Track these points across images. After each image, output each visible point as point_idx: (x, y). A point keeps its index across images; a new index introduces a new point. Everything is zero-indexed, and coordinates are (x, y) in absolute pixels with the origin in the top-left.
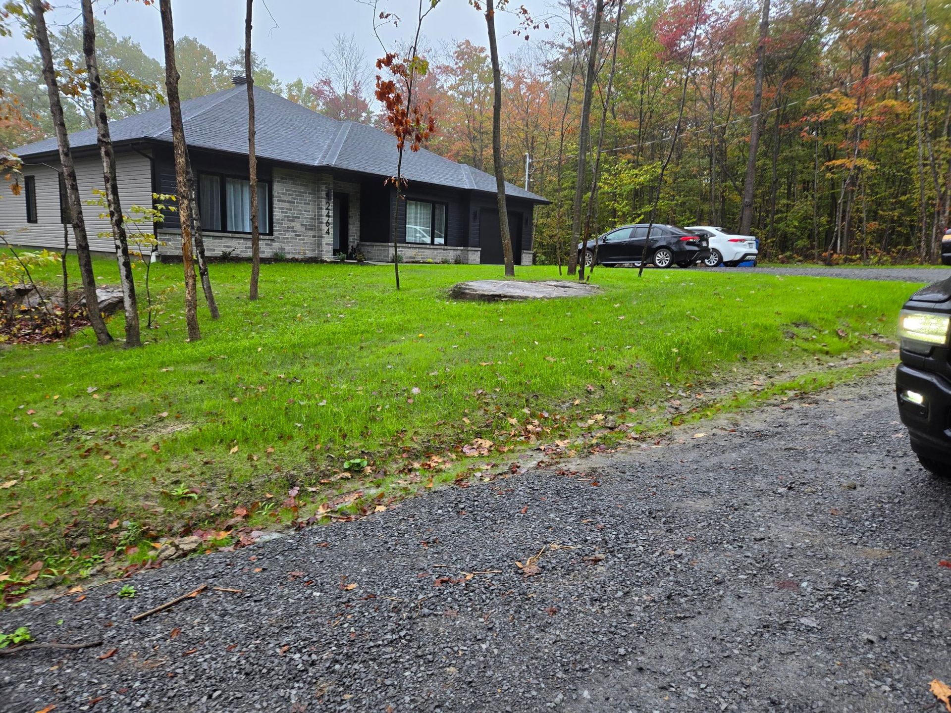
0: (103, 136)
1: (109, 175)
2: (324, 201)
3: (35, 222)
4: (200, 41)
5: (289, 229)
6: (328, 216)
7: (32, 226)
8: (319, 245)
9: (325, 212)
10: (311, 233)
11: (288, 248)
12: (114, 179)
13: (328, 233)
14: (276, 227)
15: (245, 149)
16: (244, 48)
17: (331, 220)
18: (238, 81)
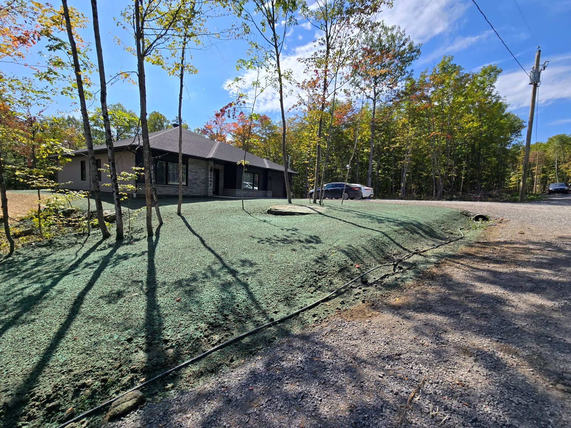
0: (109, 140)
1: (111, 158)
2: (209, 172)
3: (85, 180)
4: (160, 113)
5: (194, 183)
6: (211, 178)
7: (83, 182)
8: (207, 190)
9: (209, 177)
10: (204, 185)
11: (194, 191)
12: (114, 160)
13: (211, 185)
14: (189, 182)
15: (177, 151)
16: (178, 116)
17: (212, 180)
18: (175, 125)
